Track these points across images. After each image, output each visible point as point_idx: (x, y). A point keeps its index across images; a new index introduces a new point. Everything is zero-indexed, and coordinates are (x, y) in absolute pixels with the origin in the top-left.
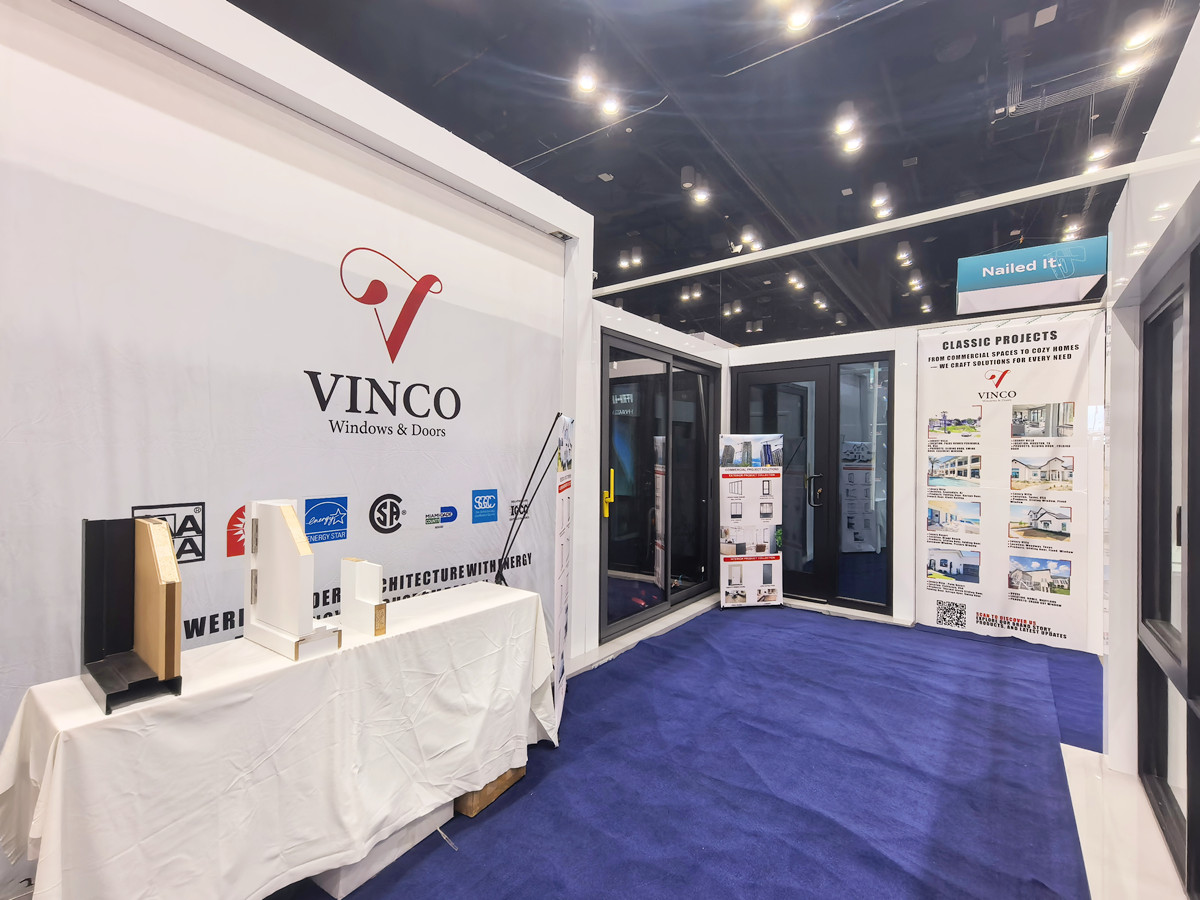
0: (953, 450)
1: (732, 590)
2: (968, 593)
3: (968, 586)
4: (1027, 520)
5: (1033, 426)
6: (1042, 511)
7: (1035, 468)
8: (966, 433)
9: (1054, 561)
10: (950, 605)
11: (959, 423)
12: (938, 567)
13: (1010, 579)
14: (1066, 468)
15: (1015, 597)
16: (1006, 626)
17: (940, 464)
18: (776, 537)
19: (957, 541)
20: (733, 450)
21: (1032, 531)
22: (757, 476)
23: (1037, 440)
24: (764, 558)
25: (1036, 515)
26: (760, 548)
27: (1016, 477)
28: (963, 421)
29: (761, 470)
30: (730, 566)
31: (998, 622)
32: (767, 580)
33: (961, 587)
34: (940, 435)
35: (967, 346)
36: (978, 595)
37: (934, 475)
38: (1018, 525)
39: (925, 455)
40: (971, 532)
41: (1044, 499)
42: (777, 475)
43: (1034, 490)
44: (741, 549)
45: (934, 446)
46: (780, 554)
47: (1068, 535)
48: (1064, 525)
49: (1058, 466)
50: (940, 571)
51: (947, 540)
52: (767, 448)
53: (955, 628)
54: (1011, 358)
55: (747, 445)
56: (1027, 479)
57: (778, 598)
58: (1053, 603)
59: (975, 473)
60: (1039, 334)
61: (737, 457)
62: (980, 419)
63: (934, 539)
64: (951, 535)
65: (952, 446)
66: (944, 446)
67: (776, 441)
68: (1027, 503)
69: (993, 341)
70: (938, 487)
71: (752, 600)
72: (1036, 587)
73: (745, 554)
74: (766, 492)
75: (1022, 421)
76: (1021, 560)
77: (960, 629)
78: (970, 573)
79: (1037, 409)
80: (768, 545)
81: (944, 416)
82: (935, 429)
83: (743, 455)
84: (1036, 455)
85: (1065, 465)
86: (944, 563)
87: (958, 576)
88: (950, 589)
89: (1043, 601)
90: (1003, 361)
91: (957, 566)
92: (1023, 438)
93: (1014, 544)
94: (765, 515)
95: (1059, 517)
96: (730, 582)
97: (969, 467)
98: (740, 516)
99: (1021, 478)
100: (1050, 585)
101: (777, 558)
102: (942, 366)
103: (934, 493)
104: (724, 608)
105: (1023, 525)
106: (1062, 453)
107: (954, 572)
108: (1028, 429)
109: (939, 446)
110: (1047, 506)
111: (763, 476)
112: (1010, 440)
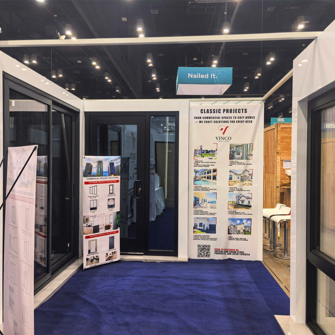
0: (205, 166)
1: (90, 257)
2: (212, 239)
3: (212, 235)
4: (235, 200)
5: (238, 154)
6: (241, 196)
7: (238, 175)
8: (210, 157)
9: (245, 219)
10: (203, 246)
11: (208, 152)
12: (198, 227)
13: (229, 230)
14: (250, 175)
15: (230, 239)
16: (227, 253)
17: (199, 173)
18: (116, 219)
19: (206, 213)
20: (91, 166)
21: (237, 206)
22: (106, 182)
23: (240, 161)
24: (110, 233)
25: (239, 197)
26: (108, 227)
27: (231, 179)
28: (210, 151)
29: (108, 179)
30: (90, 242)
31: (224, 252)
32: (111, 246)
33: (208, 236)
34: (200, 159)
35: (211, 112)
36: (215, 239)
37: (197, 179)
38: (231, 203)
39: (193, 168)
40: (213, 208)
41: (241, 190)
42: (117, 181)
43: (238, 185)
44: (96, 229)
45: (197, 163)
46: (119, 229)
47: (250, 206)
48: (249, 202)
49: (247, 174)
50: (199, 229)
51: (202, 213)
52: (112, 164)
53: (206, 258)
54: (229, 120)
55: (100, 162)
56: (235, 180)
57: (118, 257)
58: (245, 239)
59: (215, 178)
60: (240, 110)
61: (94, 171)
62: (216, 150)
63: (196, 213)
64: (204, 210)
65: (205, 164)
66: (201, 164)
67: (116, 160)
68: (236, 192)
69: (222, 111)
70: (198, 185)
71: (103, 261)
72: (239, 232)
73: (99, 232)
74: (111, 192)
75: (234, 152)
76: (233, 220)
77: (208, 258)
78: (212, 229)
79: (239, 146)
80: (112, 225)
81: (201, 148)
82: (197, 155)
83: (98, 169)
84: (239, 168)
85: (249, 173)
86: (201, 225)
87: (207, 231)
88: (203, 238)
89: (241, 239)
90: (226, 122)
91: (207, 226)
92: (234, 160)
93: (231, 213)
94: (111, 207)
95: (248, 198)
96: (89, 251)
97: (212, 174)
98: (95, 208)
99: (233, 180)
100: (244, 231)
101: (117, 232)
102: (200, 122)
103: (197, 189)
104: (86, 269)
105: (234, 203)
106: (249, 167)
107: (205, 229)
108: (236, 156)
109: (199, 164)
110: (243, 193)
111: (110, 182)
112: (228, 161)
